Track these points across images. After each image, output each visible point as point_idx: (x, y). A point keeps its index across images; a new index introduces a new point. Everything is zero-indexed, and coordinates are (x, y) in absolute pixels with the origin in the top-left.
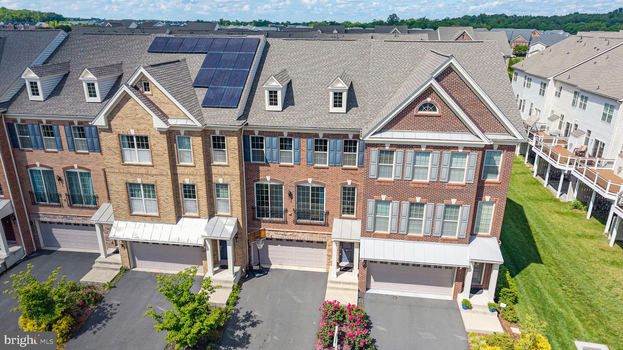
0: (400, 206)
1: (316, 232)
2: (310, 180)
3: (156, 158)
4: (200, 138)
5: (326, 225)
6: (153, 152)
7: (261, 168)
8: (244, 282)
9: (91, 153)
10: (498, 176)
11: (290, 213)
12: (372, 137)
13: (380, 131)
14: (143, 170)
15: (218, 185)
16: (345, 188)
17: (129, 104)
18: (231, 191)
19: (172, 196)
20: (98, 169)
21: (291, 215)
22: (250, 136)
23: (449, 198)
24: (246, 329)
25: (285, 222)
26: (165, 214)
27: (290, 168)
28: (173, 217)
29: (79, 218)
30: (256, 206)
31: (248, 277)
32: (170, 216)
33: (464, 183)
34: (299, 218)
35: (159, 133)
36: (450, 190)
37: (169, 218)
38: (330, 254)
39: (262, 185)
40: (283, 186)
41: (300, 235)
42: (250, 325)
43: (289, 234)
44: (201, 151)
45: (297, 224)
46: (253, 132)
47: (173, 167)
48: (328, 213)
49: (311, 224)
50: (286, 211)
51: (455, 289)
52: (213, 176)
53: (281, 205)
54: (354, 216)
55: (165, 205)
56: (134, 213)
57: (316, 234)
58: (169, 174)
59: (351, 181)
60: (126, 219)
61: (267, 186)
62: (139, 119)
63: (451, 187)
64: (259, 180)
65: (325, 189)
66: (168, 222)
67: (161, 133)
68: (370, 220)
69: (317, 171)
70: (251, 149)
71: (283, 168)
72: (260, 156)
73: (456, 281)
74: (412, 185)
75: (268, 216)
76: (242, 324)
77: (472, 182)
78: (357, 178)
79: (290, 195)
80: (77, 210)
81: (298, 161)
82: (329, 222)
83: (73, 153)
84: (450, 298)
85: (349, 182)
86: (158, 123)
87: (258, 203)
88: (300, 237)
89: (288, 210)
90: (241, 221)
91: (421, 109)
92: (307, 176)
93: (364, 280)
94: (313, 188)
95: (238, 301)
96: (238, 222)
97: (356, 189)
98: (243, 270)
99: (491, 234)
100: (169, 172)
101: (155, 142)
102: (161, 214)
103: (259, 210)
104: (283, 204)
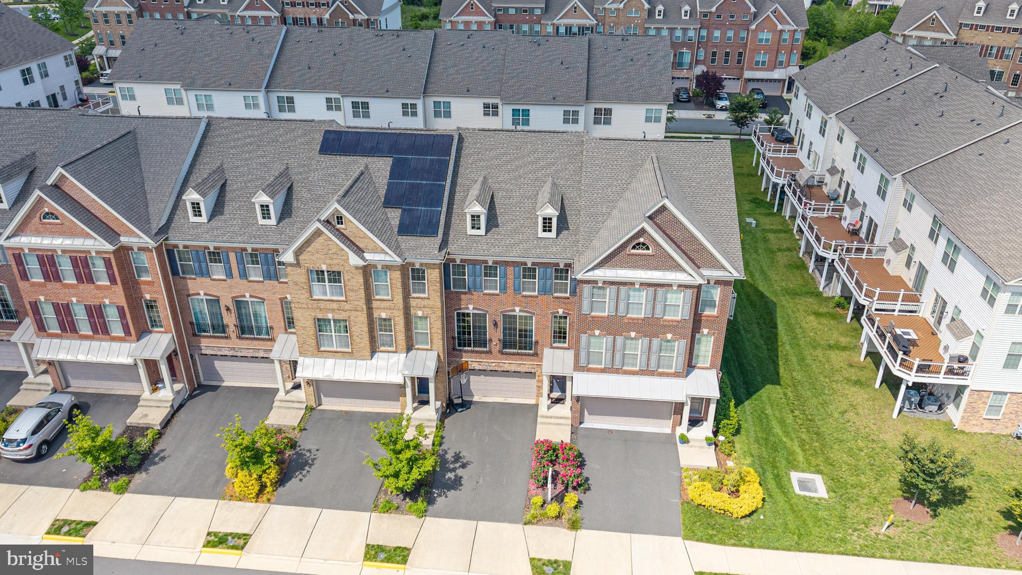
0: (614, 341)
1: (525, 363)
2: (517, 309)
3: (350, 293)
4: (398, 273)
5: (536, 354)
6: (347, 287)
7: (463, 296)
8: (446, 418)
9: (266, 281)
10: (716, 309)
11: (495, 343)
12: (585, 274)
13: (593, 269)
14: (334, 306)
15: (417, 317)
16: (556, 317)
17: (321, 240)
18: (431, 324)
19: (367, 331)
20: (274, 298)
22: (451, 264)
23: (665, 333)
24: (457, 471)
25: (490, 352)
26: (359, 350)
27: (495, 297)
28: (367, 353)
29: (250, 351)
30: (456, 336)
31: (449, 412)
32: (364, 351)
33: (679, 318)
34: (504, 348)
35: (355, 269)
36: (665, 326)
37: (363, 354)
38: (540, 385)
39: (463, 314)
40: (487, 315)
41: (505, 365)
42: (460, 466)
43: (494, 365)
44: (399, 285)
45: (503, 353)
46: (454, 260)
47: (369, 300)
48: (537, 342)
49: (518, 354)
50: (491, 340)
51: (673, 422)
52: (412, 309)
53: (485, 335)
54: (566, 345)
55: (358, 340)
56: (322, 349)
57: (524, 365)
58: (365, 309)
59: (563, 309)
60: (313, 356)
61: (468, 315)
62: (331, 254)
63: (667, 323)
64: (460, 309)
65: (534, 318)
66: (363, 358)
67: (357, 269)
68: (583, 355)
69: (524, 300)
70: (452, 277)
71: (487, 296)
72: (461, 283)
73: (674, 414)
74: (626, 321)
75: (469, 346)
76: (452, 466)
77: (688, 317)
78: (569, 307)
79: (496, 324)
80: (248, 342)
81: (504, 289)
82: (538, 352)
83: (245, 281)
84: (668, 431)
85: (561, 311)
86: (354, 260)
87: (459, 333)
88: (506, 367)
89: (493, 339)
90: (441, 355)
91: (634, 248)
92: (514, 304)
93: (578, 415)
94: (521, 317)
95: (444, 440)
96: (439, 356)
97: (568, 318)
98: (444, 405)
99: (710, 366)
100: (365, 307)
101: (349, 277)
102: (353, 350)
103: (459, 339)
104: (488, 333)
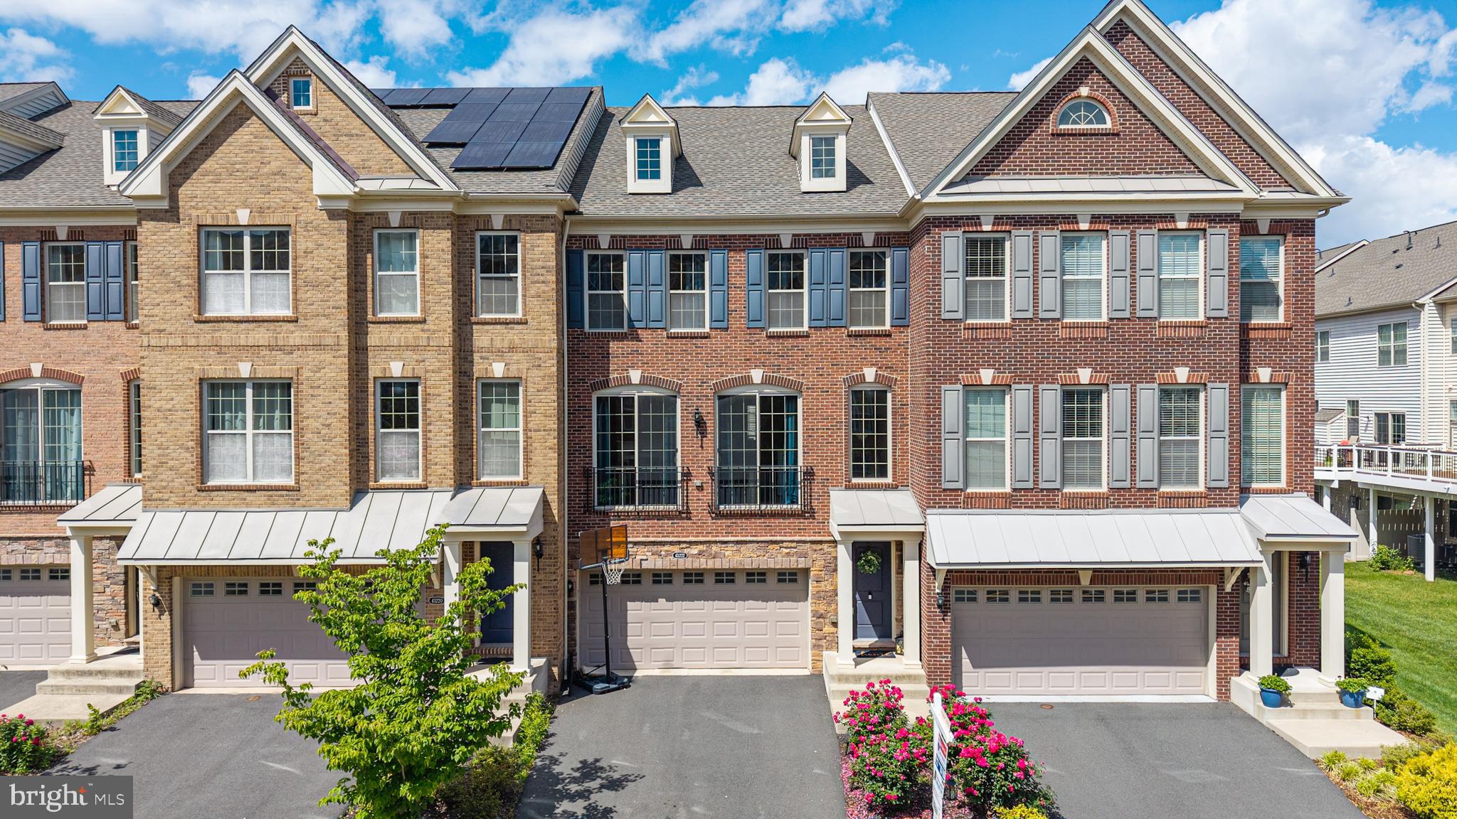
0: (1036, 399)
1: (778, 538)
2: (757, 375)
3: (306, 294)
4: (447, 234)
5: (808, 513)
6: (301, 276)
7: (614, 346)
8: (560, 703)
9: (92, 326)
10: (1282, 308)
11: (698, 483)
13: (965, 181)
14: (261, 335)
15: (487, 386)
16: (857, 395)
17: (243, 135)
18: (527, 401)
19: (346, 414)
20: (107, 376)
21: (700, 488)
22: (586, 253)
23: (1169, 366)
24: (593, 797)
25: (686, 514)
26: (315, 477)
27: (699, 342)
28: (341, 487)
30: (595, 465)
31: (569, 695)
32: (330, 483)
33: (1201, 318)
34: (724, 499)
35: (325, 217)
36: (1167, 341)
37: (329, 492)
39: (615, 400)
40: (679, 401)
41: (729, 551)
42: (602, 787)
43: (694, 550)
44: (445, 272)
45: (720, 515)
46: (593, 241)
47: (358, 324)
48: (809, 474)
49: (762, 515)
50: (687, 475)
51: (1218, 665)
52: (476, 357)
53: (672, 459)
54: (889, 480)
55: (318, 446)
56: (212, 483)
57: (777, 547)
58: (344, 341)
59: (874, 369)
61: (629, 401)
62: (268, 175)
63: (1171, 333)
64: (605, 384)
65: (800, 401)
66: (323, 504)
67: (333, 215)
68: (951, 451)
69: (776, 346)
70: (587, 292)
71: (679, 342)
72: (612, 313)
73: (1217, 637)
74: (1062, 334)
75: (629, 500)
76: (574, 788)
77: (1225, 314)
78: (891, 359)
79: (700, 424)
81: (722, 324)
82: (815, 503)
83: (37, 327)
84: (1208, 696)
85: (870, 374)
86: (327, 180)
87: (602, 460)
88: (731, 558)
89: (694, 473)
90: (553, 499)
91: (1065, 118)
92: (749, 362)
94: (765, 400)
95: (551, 740)
96: (544, 501)
97: (889, 396)
98: (555, 670)
99: (1289, 484)
100: (344, 334)
101: (311, 245)
102: (302, 477)
103: (603, 477)
104: (679, 455)
